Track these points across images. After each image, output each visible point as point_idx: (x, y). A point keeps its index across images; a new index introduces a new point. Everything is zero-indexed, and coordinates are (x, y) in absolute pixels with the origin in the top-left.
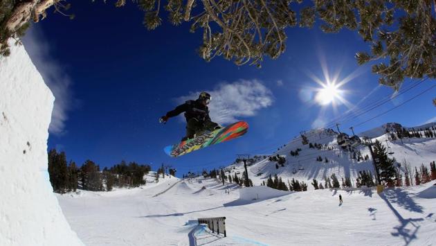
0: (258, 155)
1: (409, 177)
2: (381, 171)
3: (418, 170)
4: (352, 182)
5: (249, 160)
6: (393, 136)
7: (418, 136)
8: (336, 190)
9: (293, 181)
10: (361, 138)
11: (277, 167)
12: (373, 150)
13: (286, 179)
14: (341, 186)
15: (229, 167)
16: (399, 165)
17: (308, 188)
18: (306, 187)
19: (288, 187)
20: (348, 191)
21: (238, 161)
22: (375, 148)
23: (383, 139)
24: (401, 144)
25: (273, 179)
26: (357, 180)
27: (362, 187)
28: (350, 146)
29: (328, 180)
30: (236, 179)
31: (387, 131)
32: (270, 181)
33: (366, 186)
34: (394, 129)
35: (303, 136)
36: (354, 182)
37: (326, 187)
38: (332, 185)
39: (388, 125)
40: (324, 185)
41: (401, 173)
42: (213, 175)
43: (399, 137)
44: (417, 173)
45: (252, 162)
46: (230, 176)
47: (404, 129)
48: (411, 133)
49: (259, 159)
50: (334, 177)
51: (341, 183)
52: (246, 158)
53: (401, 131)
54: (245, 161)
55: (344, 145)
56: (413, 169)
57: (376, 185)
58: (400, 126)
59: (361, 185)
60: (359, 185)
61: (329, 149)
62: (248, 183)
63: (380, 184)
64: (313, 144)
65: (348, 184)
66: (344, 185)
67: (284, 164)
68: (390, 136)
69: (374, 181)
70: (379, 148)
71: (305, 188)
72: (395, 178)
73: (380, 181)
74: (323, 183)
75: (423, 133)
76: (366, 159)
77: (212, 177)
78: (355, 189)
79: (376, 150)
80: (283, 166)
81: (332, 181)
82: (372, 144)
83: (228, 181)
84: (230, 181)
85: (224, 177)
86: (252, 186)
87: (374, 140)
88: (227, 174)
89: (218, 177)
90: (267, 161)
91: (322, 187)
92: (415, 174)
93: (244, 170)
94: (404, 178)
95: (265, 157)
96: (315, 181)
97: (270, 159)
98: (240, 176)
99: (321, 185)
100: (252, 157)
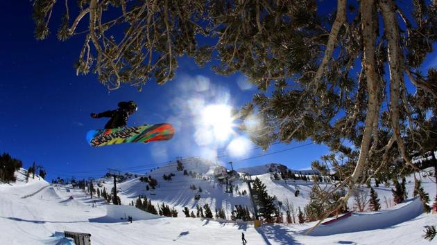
0: (130, 173)
1: (291, 215)
2: (258, 208)
3: (302, 210)
4: (226, 215)
5: (119, 176)
6: (276, 176)
7: (305, 179)
8: (208, 220)
9: (163, 206)
10: (240, 174)
11: (148, 189)
12: (252, 186)
13: (157, 204)
14: (214, 217)
15: (99, 180)
16: (280, 204)
17: (178, 215)
18: (177, 213)
19: (158, 211)
20: (221, 223)
21: (108, 176)
22: (254, 185)
23: (265, 179)
24: (285, 185)
25: (142, 200)
26: (232, 213)
27: (238, 220)
28: (226, 179)
29: (200, 210)
30: (104, 194)
31: (270, 171)
32: (139, 202)
33: (241, 220)
34: (278, 170)
35: (178, 162)
36: (228, 215)
37: (198, 216)
38: (205, 215)
39: (273, 165)
40: (195, 214)
41: (282, 211)
42: (81, 185)
43: (283, 177)
44: (300, 212)
45: (122, 179)
46: (98, 190)
47: (290, 171)
48: (297, 175)
49: (130, 177)
50: (206, 207)
51: (214, 214)
52: (117, 174)
53: (286, 172)
54: (115, 177)
55: (221, 178)
56: (295, 208)
57: (253, 220)
58: (286, 167)
59: (237, 218)
60: (234, 219)
61: (204, 179)
62: (117, 201)
63: (257, 219)
64: (188, 172)
65: (221, 215)
66: (217, 216)
67: (155, 187)
68: (273, 176)
69: (251, 215)
70: (259, 186)
71: (175, 214)
72: (274, 215)
73: (257, 217)
74: (195, 211)
75: (310, 176)
76: (243, 194)
77: (80, 188)
78: (228, 222)
79: (255, 187)
80: (154, 188)
81: (204, 210)
82: (252, 181)
83: (96, 195)
84: (99, 195)
85: (92, 190)
86: (120, 204)
87: (254, 178)
88: (96, 187)
89: (86, 188)
90: (137, 181)
91: (193, 216)
92: (298, 213)
93: (113, 186)
94: (285, 216)
95: (136, 176)
96: (186, 209)
97: (142, 179)
98: (109, 192)
99: (192, 213)
100: (123, 174)
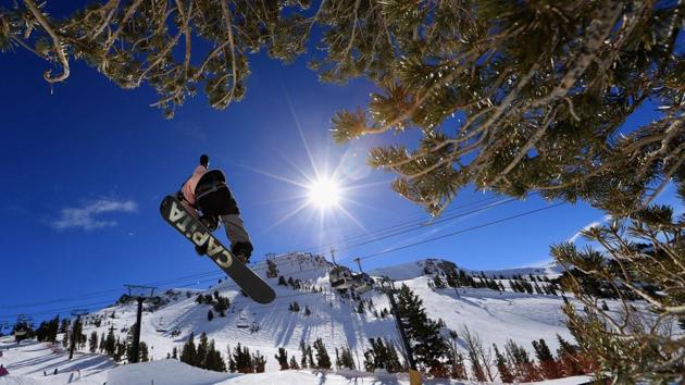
0: (176, 290)
1: (481, 362)
2: (414, 343)
3: (502, 351)
4: (355, 358)
5: (151, 299)
6: (438, 281)
7: (494, 286)
8: (324, 374)
9: (239, 349)
10: (375, 279)
11: (210, 317)
12: (397, 300)
13: (224, 344)
14: (333, 366)
15: (101, 313)
16: (454, 335)
17: (266, 366)
18: (264, 363)
19: (227, 362)
20: (349, 377)
21: (125, 300)
22: (400, 298)
23: (420, 287)
24: (457, 296)
25: (197, 342)
26: (366, 355)
27: (377, 370)
28: (352, 289)
29: (307, 352)
30: (109, 344)
31: (427, 272)
32: (189, 347)
33: (384, 370)
34: (440, 270)
35: (269, 262)
36: (359, 360)
37: (304, 366)
38: (316, 362)
39: (430, 262)
40: (299, 362)
41: (460, 350)
42: (46, 333)
43: (451, 284)
44: (498, 355)
45: (158, 303)
46: (94, 336)
47: (462, 273)
48: (477, 280)
49: (173, 296)
50: (319, 344)
51: (333, 358)
52: (147, 294)
53: (455, 274)
54: (141, 300)
55: (342, 287)
56: (486, 346)
57: (406, 370)
58: (454, 266)
59: (375, 366)
60: (370, 367)
61: (314, 291)
62: (137, 352)
63: (415, 368)
64: (287, 279)
65: (346, 361)
66: (339, 363)
67: (226, 312)
68: (432, 282)
69: (401, 360)
70: (410, 299)
71: (259, 366)
72: (446, 359)
73: (414, 363)
74: (299, 356)
75: (506, 283)
76: (383, 315)
77: (40, 340)
78: (363, 375)
79: (402, 301)
80: (222, 315)
81: (315, 352)
82: (395, 291)
83: (87, 349)
84: (93, 349)
85: (78, 337)
86: (145, 359)
87: (398, 285)
88: (87, 331)
89: (60, 337)
90: (192, 303)
91: (294, 366)
92: (494, 357)
93: (133, 321)
94: (468, 364)
95: (189, 295)
96: (282, 351)
97: (200, 300)
98: (121, 337)
99: (293, 360)
100: (160, 293)
